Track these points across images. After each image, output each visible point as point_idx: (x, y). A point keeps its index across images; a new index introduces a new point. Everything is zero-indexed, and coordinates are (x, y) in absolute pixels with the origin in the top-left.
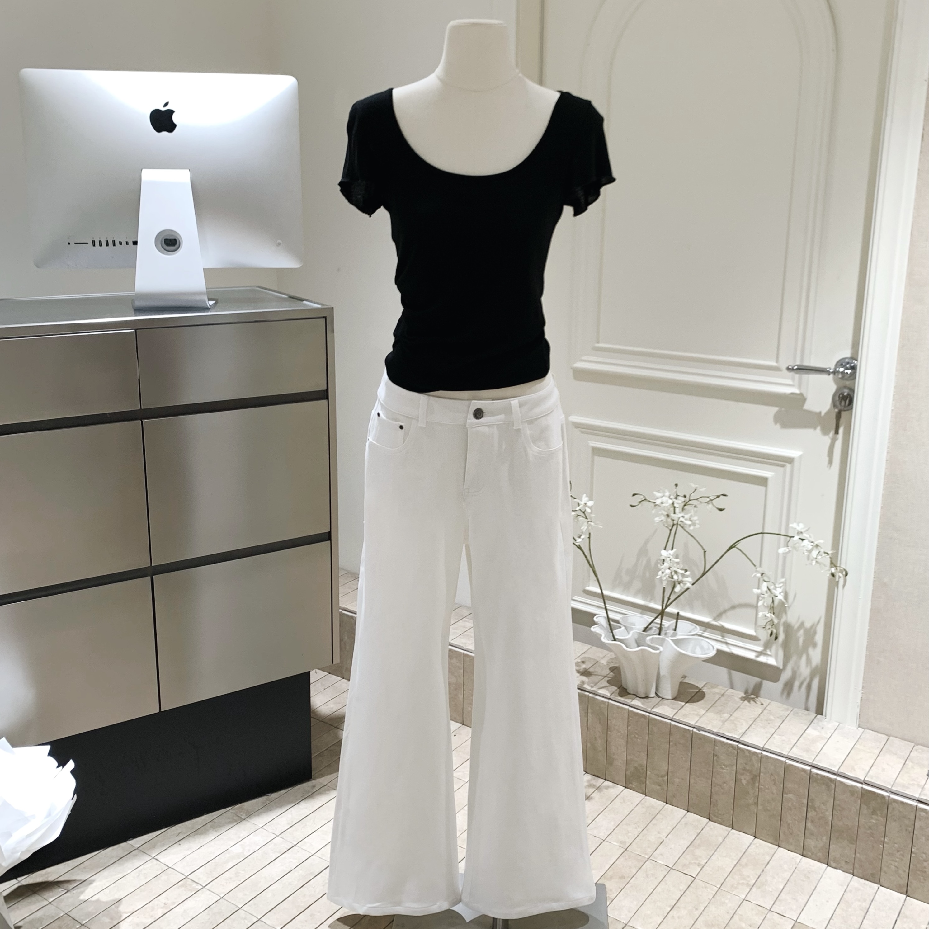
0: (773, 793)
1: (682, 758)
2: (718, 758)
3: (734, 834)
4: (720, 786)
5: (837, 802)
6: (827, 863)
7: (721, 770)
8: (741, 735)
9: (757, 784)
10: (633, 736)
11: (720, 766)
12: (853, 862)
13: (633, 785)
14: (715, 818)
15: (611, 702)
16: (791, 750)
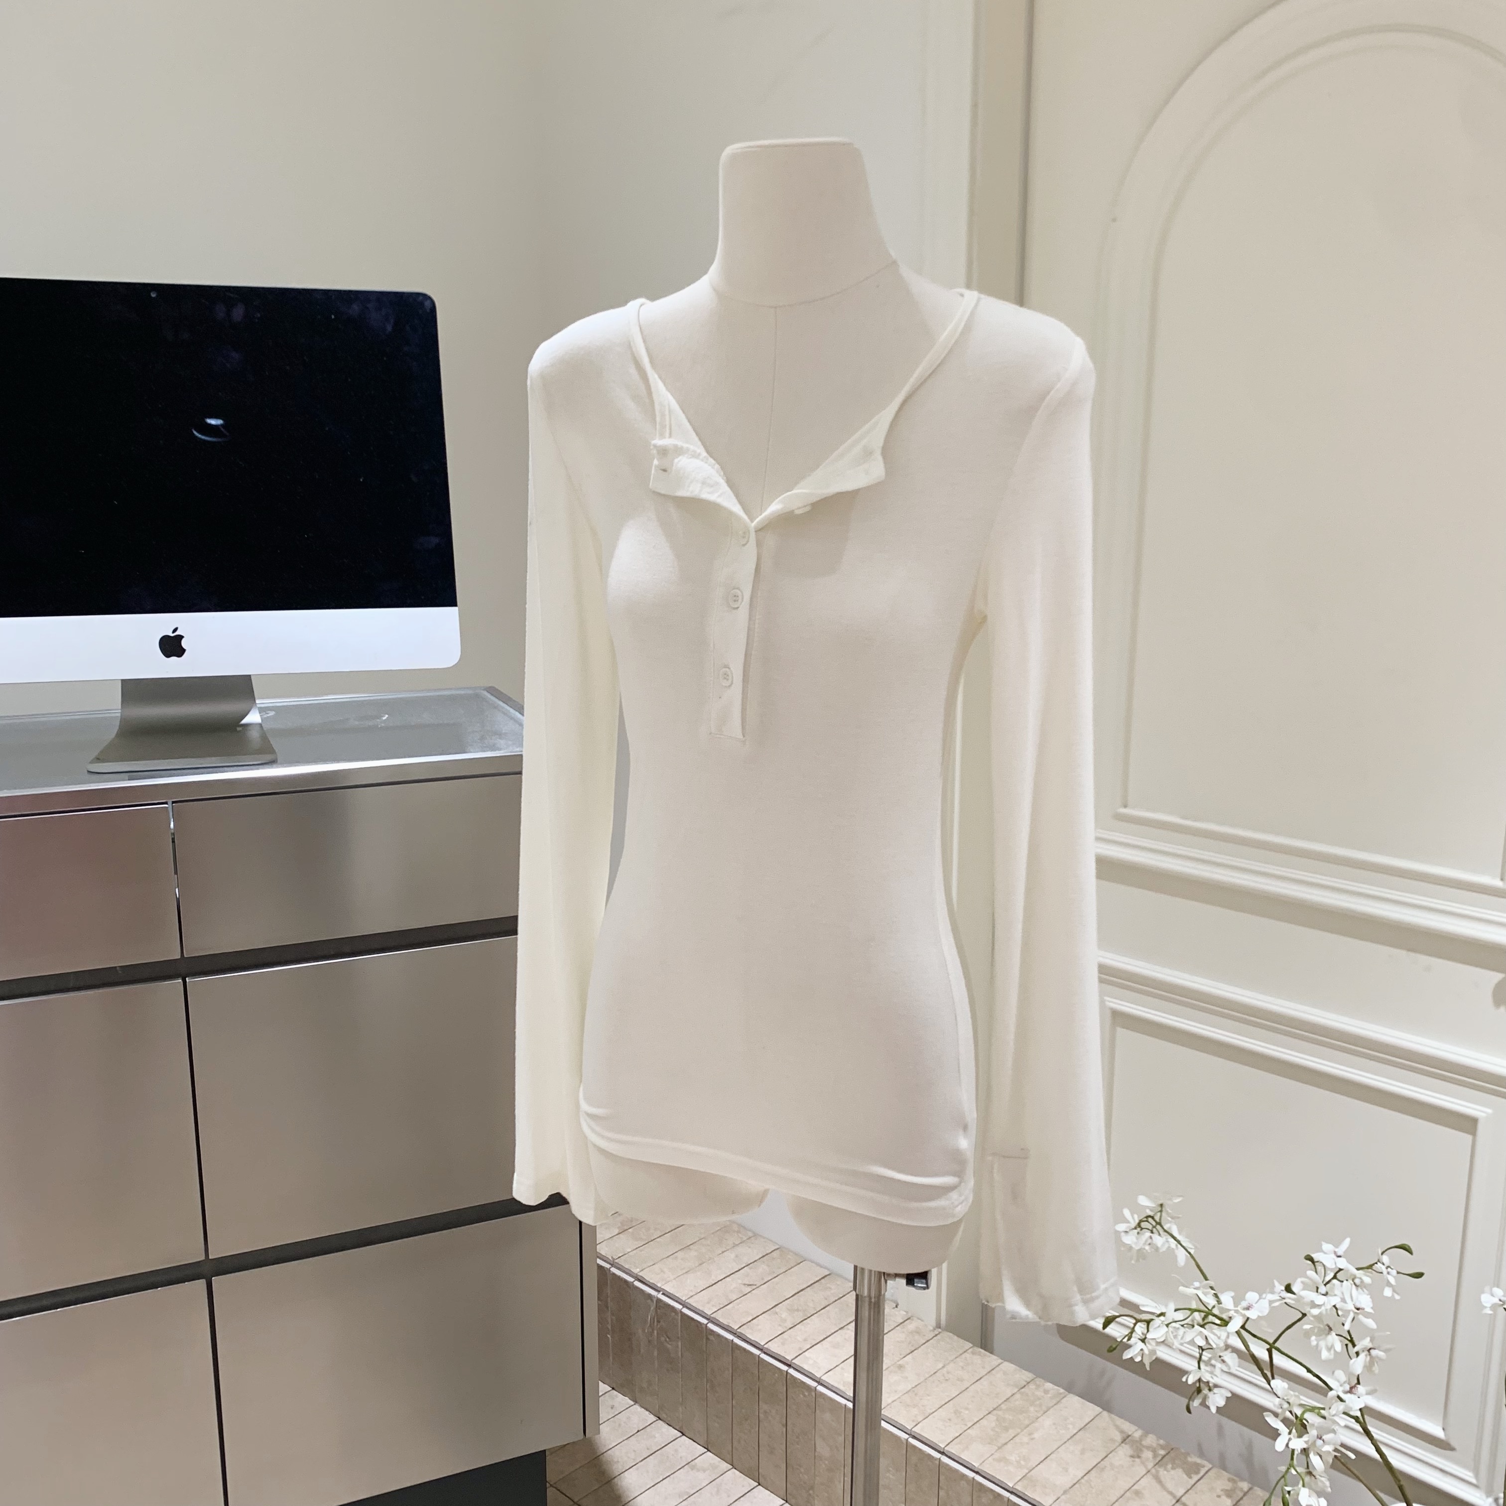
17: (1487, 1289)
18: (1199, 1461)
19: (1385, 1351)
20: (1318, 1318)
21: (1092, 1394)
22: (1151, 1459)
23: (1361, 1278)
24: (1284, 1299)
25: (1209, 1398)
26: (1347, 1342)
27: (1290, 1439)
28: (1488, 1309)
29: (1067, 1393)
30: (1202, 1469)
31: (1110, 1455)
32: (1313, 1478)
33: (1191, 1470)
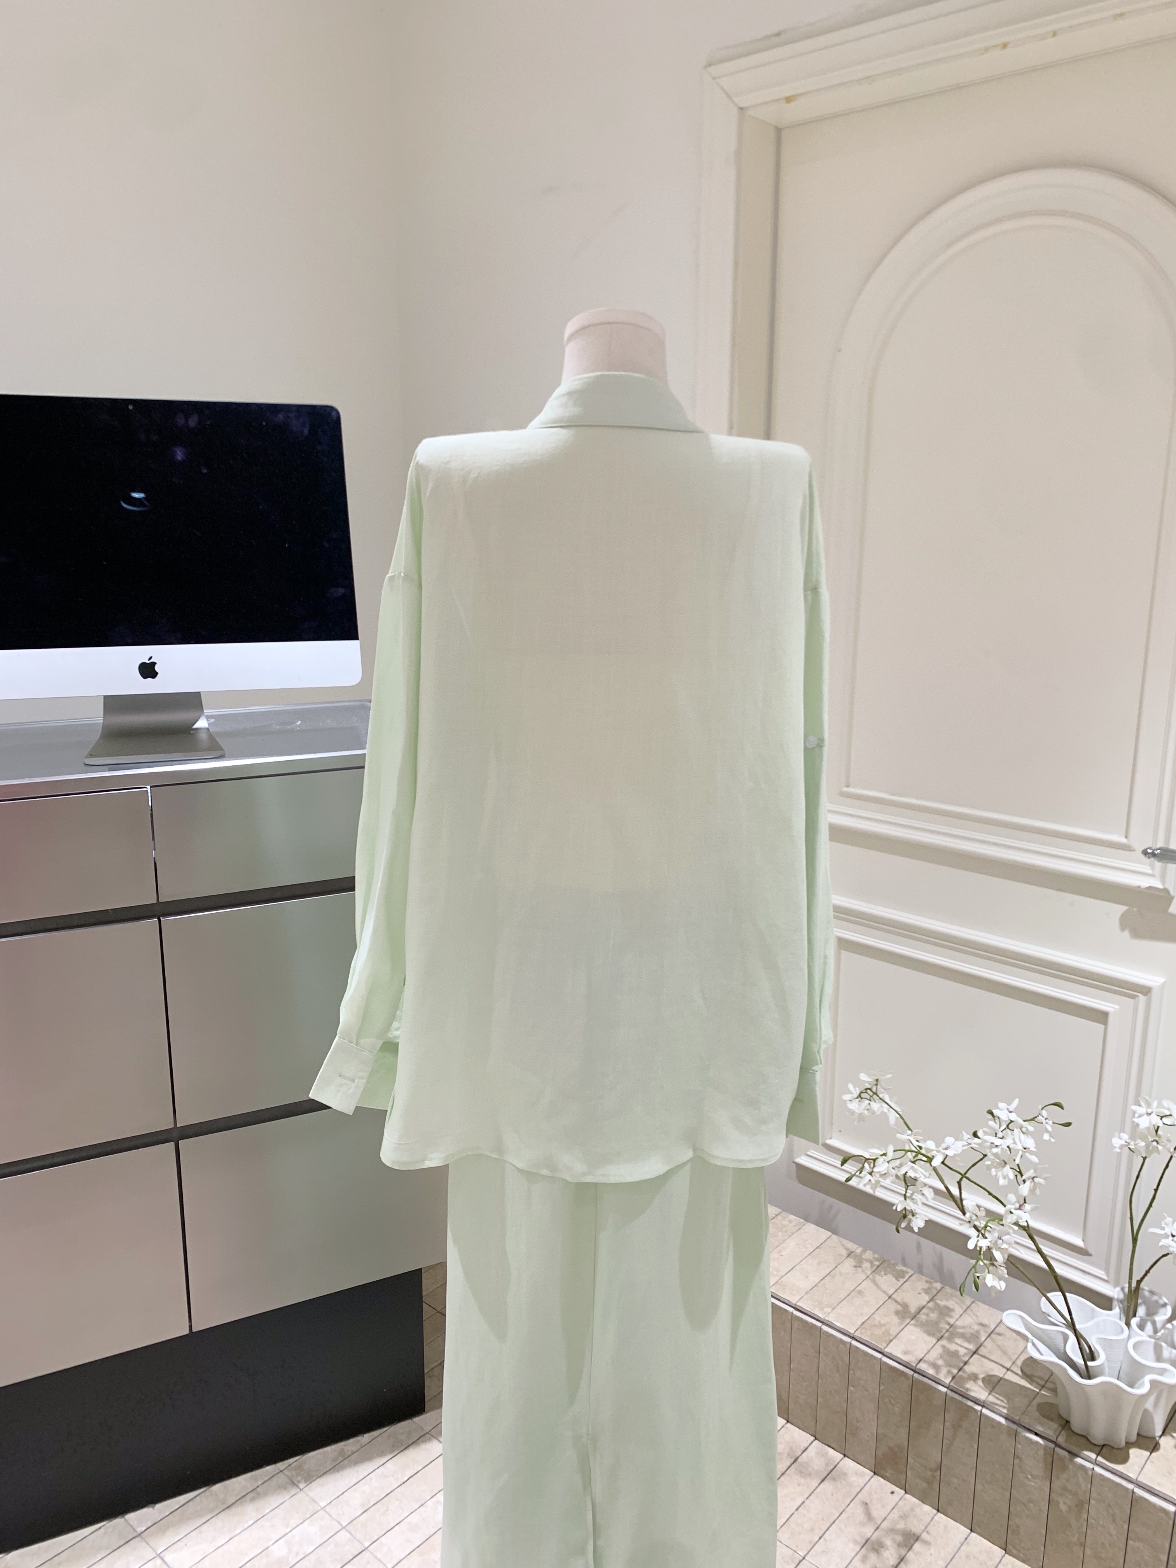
0: (1111, 1535)
1: (963, 1448)
2: (1020, 1461)
4: (1024, 1504)
7: (1026, 1481)
8: (1058, 1432)
9: (1085, 1516)
10: (887, 1400)
11: (1024, 1475)
13: (886, 1472)
14: (1014, 1551)
15: (854, 1343)
16: (1142, 1469)
17: (1117, 1134)
18: (904, 1269)
19: (1045, 1179)
20: (996, 1155)
21: (825, 1222)
22: (869, 1268)
23: (1026, 1128)
24: (970, 1144)
25: (912, 1221)
26: (1017, 1173)
27: (978, 1241)
28: (1117, 1148)
29: (805, 1222)
30: (907, 1274)
31: (839, 1266)
32: (995, 1267)
33: (899, 1275)
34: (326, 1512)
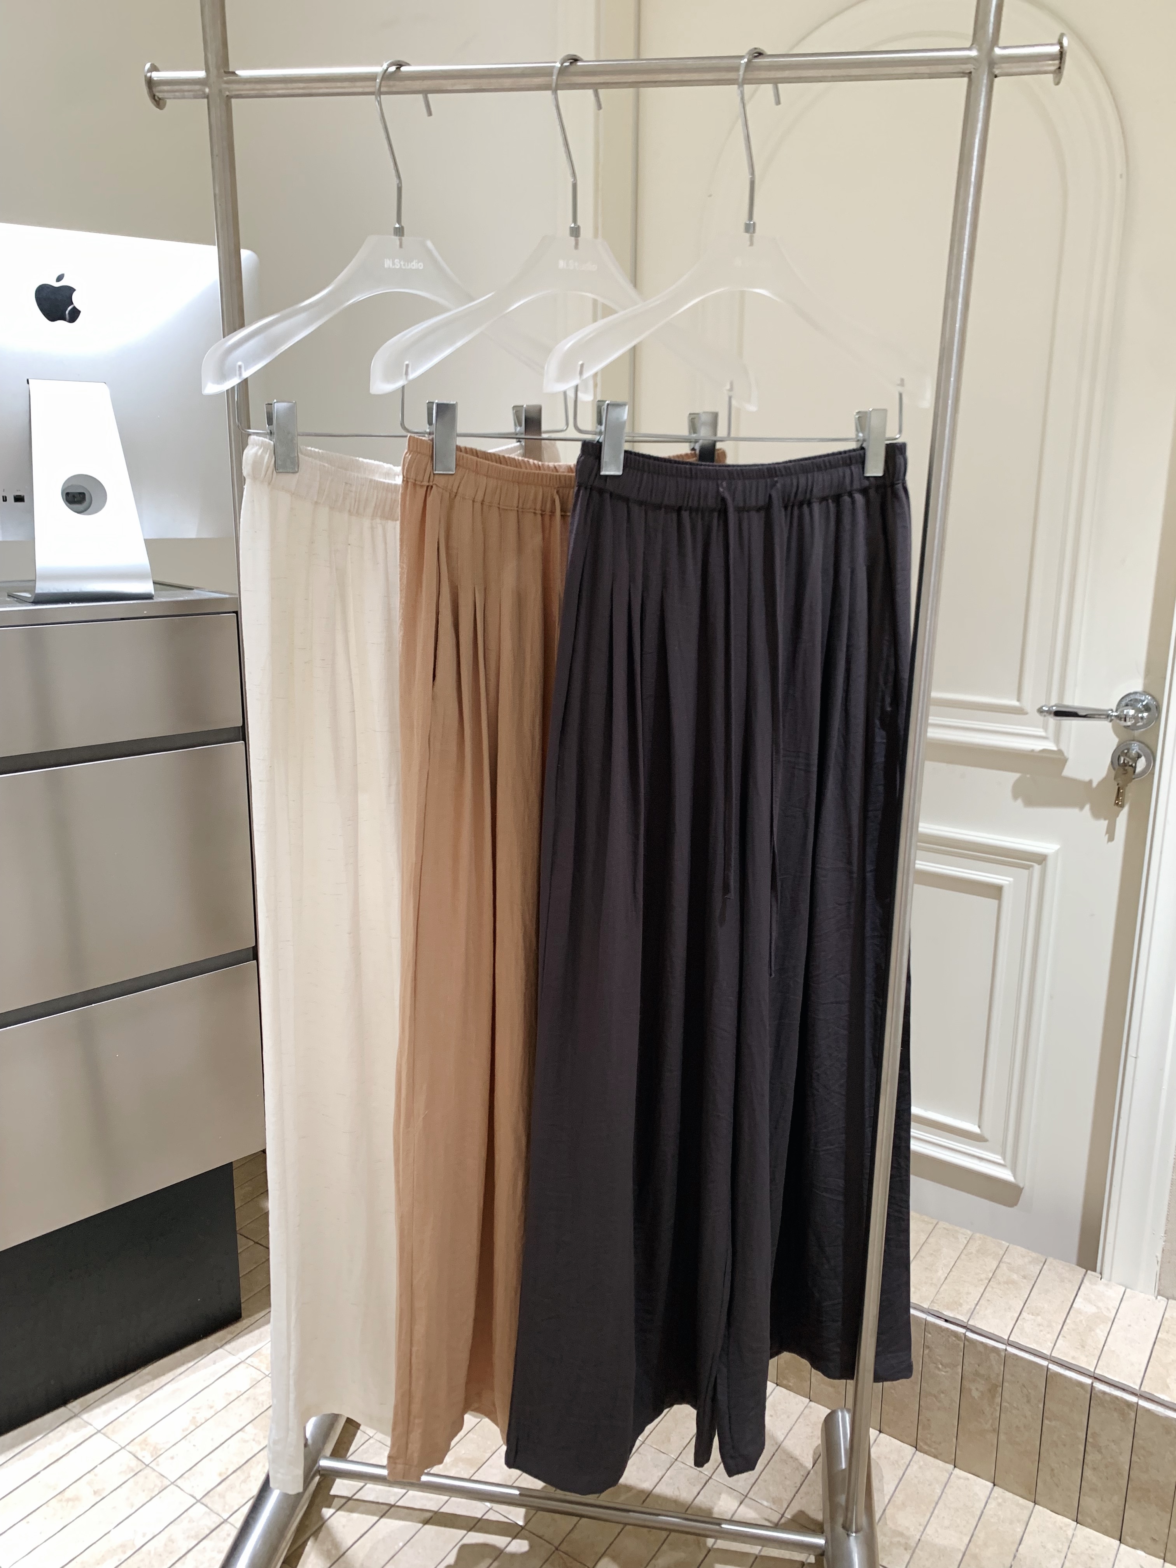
0: (1026, 1417)
2: (931, 1351)
3: (959, 1478)
4: (935, 1396)
5: (1139, 1442)
6: (1119, 1537)
7: (937, 1372)
8: (969, 1315)
9: (998, 1400)
11: (935, 1365)
12: (1166, 1541)
13: (789, 1382)
14: (926, 1447)
16: (1055, 1345)
34: (177, 1486)
